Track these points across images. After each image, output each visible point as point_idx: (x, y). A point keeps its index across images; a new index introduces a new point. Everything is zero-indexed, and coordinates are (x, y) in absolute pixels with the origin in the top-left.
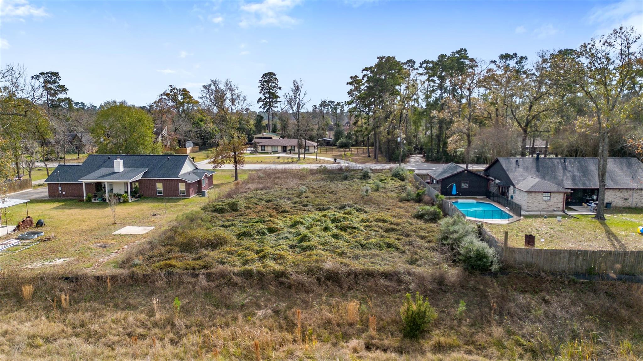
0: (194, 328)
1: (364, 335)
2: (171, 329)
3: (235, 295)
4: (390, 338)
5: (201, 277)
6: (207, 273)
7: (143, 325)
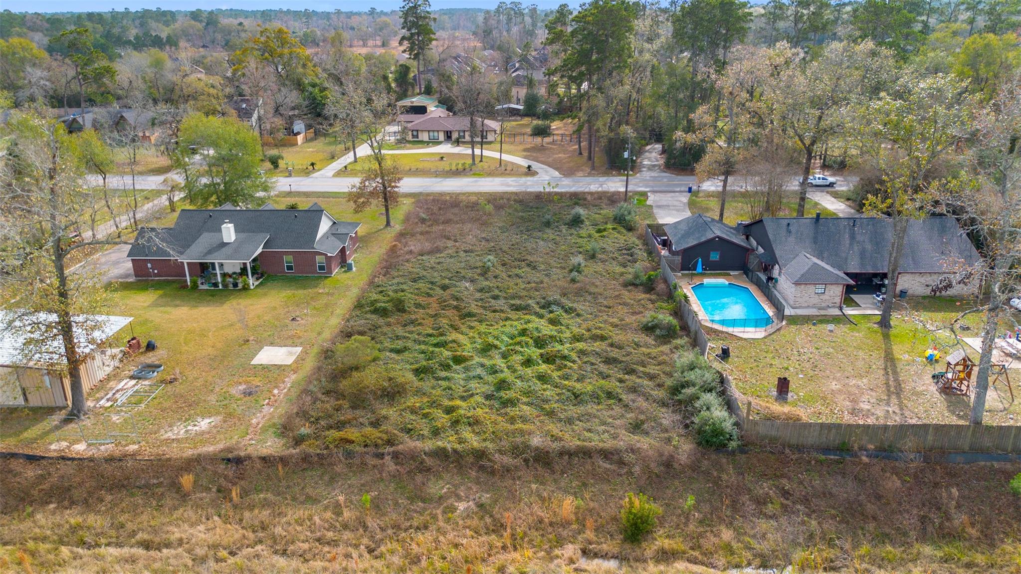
0: (390, 532)
1: (580, 538)
2: (365, 531)
3: (430, 484)
4: (609, 542)
5: (386, 458)
6: (393, 452)
7: (332, 527)
